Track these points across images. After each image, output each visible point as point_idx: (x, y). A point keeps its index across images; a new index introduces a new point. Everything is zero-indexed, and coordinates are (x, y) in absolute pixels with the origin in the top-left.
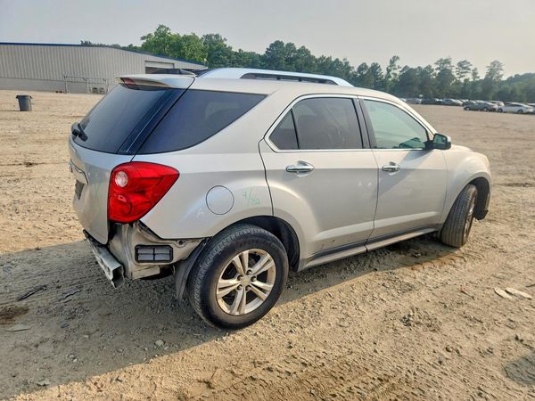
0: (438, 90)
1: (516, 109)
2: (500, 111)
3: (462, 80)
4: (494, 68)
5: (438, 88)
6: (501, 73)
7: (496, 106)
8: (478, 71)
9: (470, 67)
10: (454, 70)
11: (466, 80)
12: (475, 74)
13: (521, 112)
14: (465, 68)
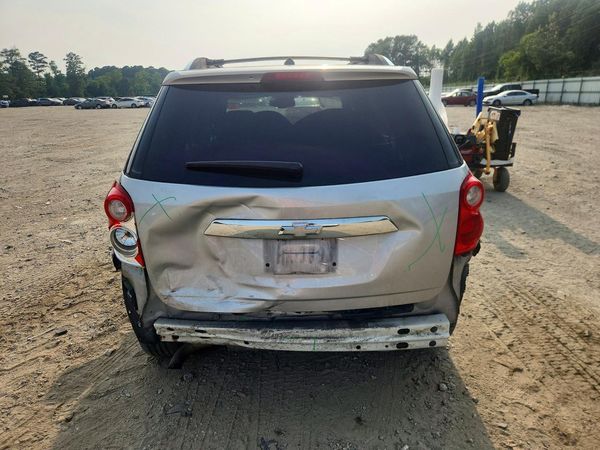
0: (19, 88)
1: (129, 103)
2: (115, 107)
3: (42, 75)
4: (72, 60)
5: (18, 85)
6: (82, 66)
7: (108, 103)
8: (57, 64)
9: (45, 60)
10: (27, 63)
11: (46, 75)
12: (54, 68)
13: (134, 106)
14: (40, 61)
